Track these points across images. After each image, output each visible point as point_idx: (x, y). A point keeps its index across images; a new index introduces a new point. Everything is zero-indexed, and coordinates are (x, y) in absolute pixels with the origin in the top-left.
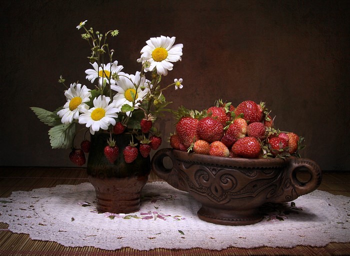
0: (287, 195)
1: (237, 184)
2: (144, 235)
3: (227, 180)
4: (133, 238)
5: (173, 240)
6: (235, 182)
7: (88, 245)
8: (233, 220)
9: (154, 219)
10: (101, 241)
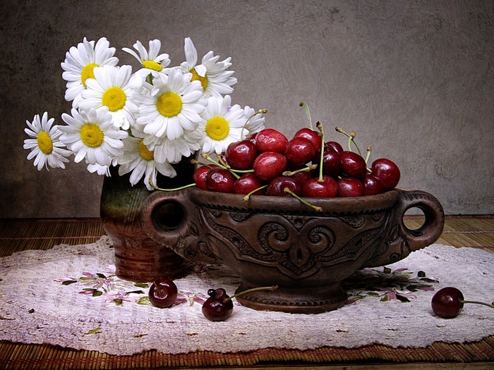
0: (393, 252)
1: (335, 241)
2: (178, 330)
3: (320, 237)
4: (160, 335)
5: (227, 337)
6: (332, 240)
7: (87, 349)
8: (315, 304)
9: (188, 303)
10: (109, 342)
